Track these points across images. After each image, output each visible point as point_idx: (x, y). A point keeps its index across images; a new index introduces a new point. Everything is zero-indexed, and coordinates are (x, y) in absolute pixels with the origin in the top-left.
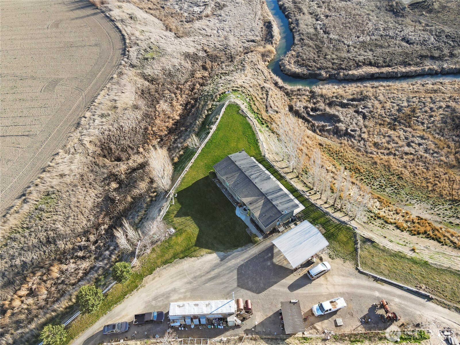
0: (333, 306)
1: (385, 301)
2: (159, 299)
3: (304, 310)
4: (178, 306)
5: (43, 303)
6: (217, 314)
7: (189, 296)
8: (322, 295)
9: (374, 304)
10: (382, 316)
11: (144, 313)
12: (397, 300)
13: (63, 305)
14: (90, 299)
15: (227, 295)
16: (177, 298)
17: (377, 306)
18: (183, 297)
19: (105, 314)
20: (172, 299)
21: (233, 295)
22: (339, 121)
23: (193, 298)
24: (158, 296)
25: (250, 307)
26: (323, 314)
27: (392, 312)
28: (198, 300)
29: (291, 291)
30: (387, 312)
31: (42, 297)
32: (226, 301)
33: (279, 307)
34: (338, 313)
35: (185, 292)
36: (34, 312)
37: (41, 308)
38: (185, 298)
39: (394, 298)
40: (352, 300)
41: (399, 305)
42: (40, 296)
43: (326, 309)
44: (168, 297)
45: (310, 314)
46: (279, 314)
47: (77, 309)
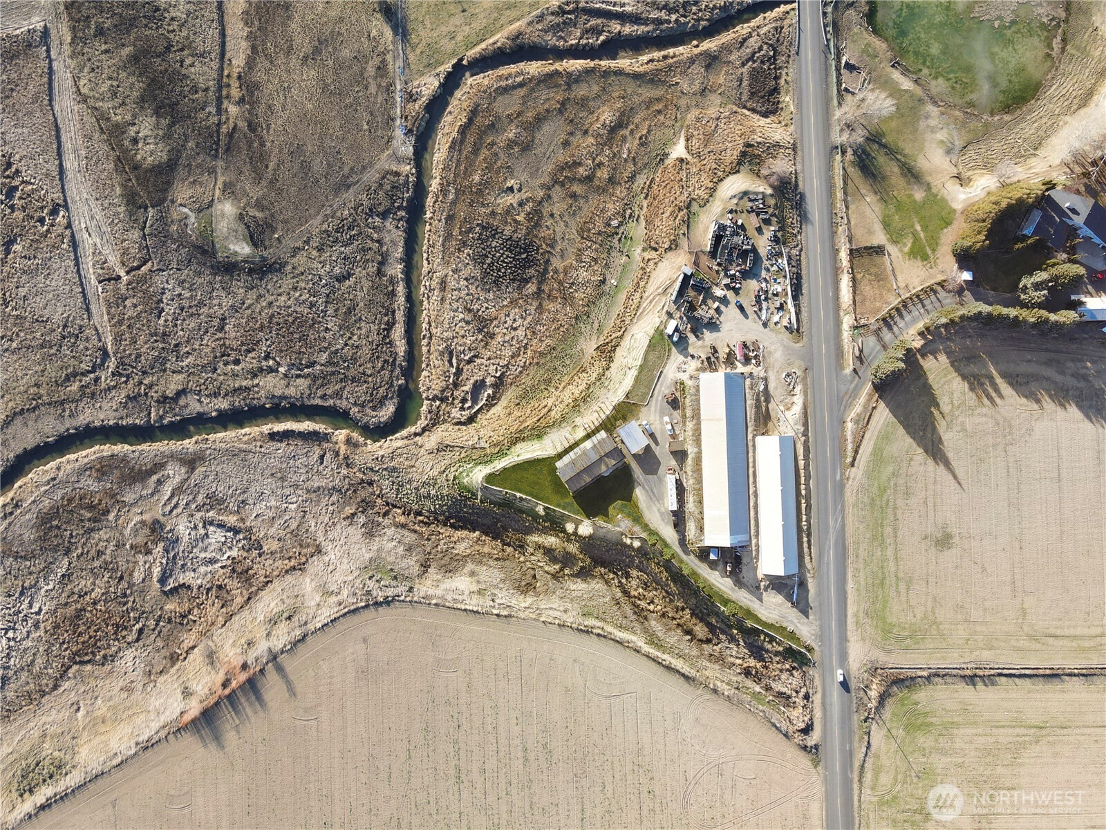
1: (664, 396)
2: (666, 517)
6: (674, 485)
8: (662, 429)
10: (672, 400)
11: (672, 525)
12: (663, 390)
15: (661, 481)
17: (667, 401)
19: (673, 548)
20: (666, 509)
21: (664, 477)
22: (483, 381)
24: (664, 519)
25: (668, 468)
27: (670, 394)
29: (660, 446)
30: (670, 397)
32: (668, 481)
33: (668, 452)
34: (671, 421)
37: (663, 591)
40: (664, 412)
41: (665, 390)
44: (665, 512)
45: (672, 436)
46: (672, 452)
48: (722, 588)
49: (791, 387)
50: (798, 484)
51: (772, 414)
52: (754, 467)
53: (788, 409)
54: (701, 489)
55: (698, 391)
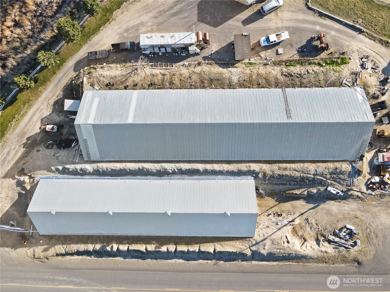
0: (278, 39)
1: (323, 34)
2: (130, 32)
3: (253, 41)
4: (147, 37)
5: (30, 33)
6: (180, 44)
7: (155, 29)
8: (270, 29)
9: (313, 36)
10: (317, 46)
11: (119, 42)
12: (333, 33)
13: (48, 35)
14: (69, 31)
15: (189, 29)
16: (146, 30)
17: (315, 38)
18: (150, 30)
19: (87, 43)
20: (141, 31)
21: (194, 28)
23: (159, 30)
24: (128, 29)
25: (208, 39)
26: (268, 45)
27: (326, 43)
28: (163, 33)
29: (244, 26)
30: (321, 43)
31: (27, 28)
32: (187, 34)
33: (232, 39)
34: (281, 44)
35: (152, 26)
36: (26, 40)
37: (29, 37)
38: (152, 31)
39: (331, 31)
40: (295, 33)
41: (333, 38)
42: (26, 27)
43: (271, 40)
44: (137, 30)
45: (258, 45)
46: (232, 45)
47: (61, 39)
48: (26, 119)
49: (331, 237)
50: (177, 240)
51: (288, 206)
52: (206, 172)
53: (295, 231)
54: (172, 85)
55: (333, 85)
